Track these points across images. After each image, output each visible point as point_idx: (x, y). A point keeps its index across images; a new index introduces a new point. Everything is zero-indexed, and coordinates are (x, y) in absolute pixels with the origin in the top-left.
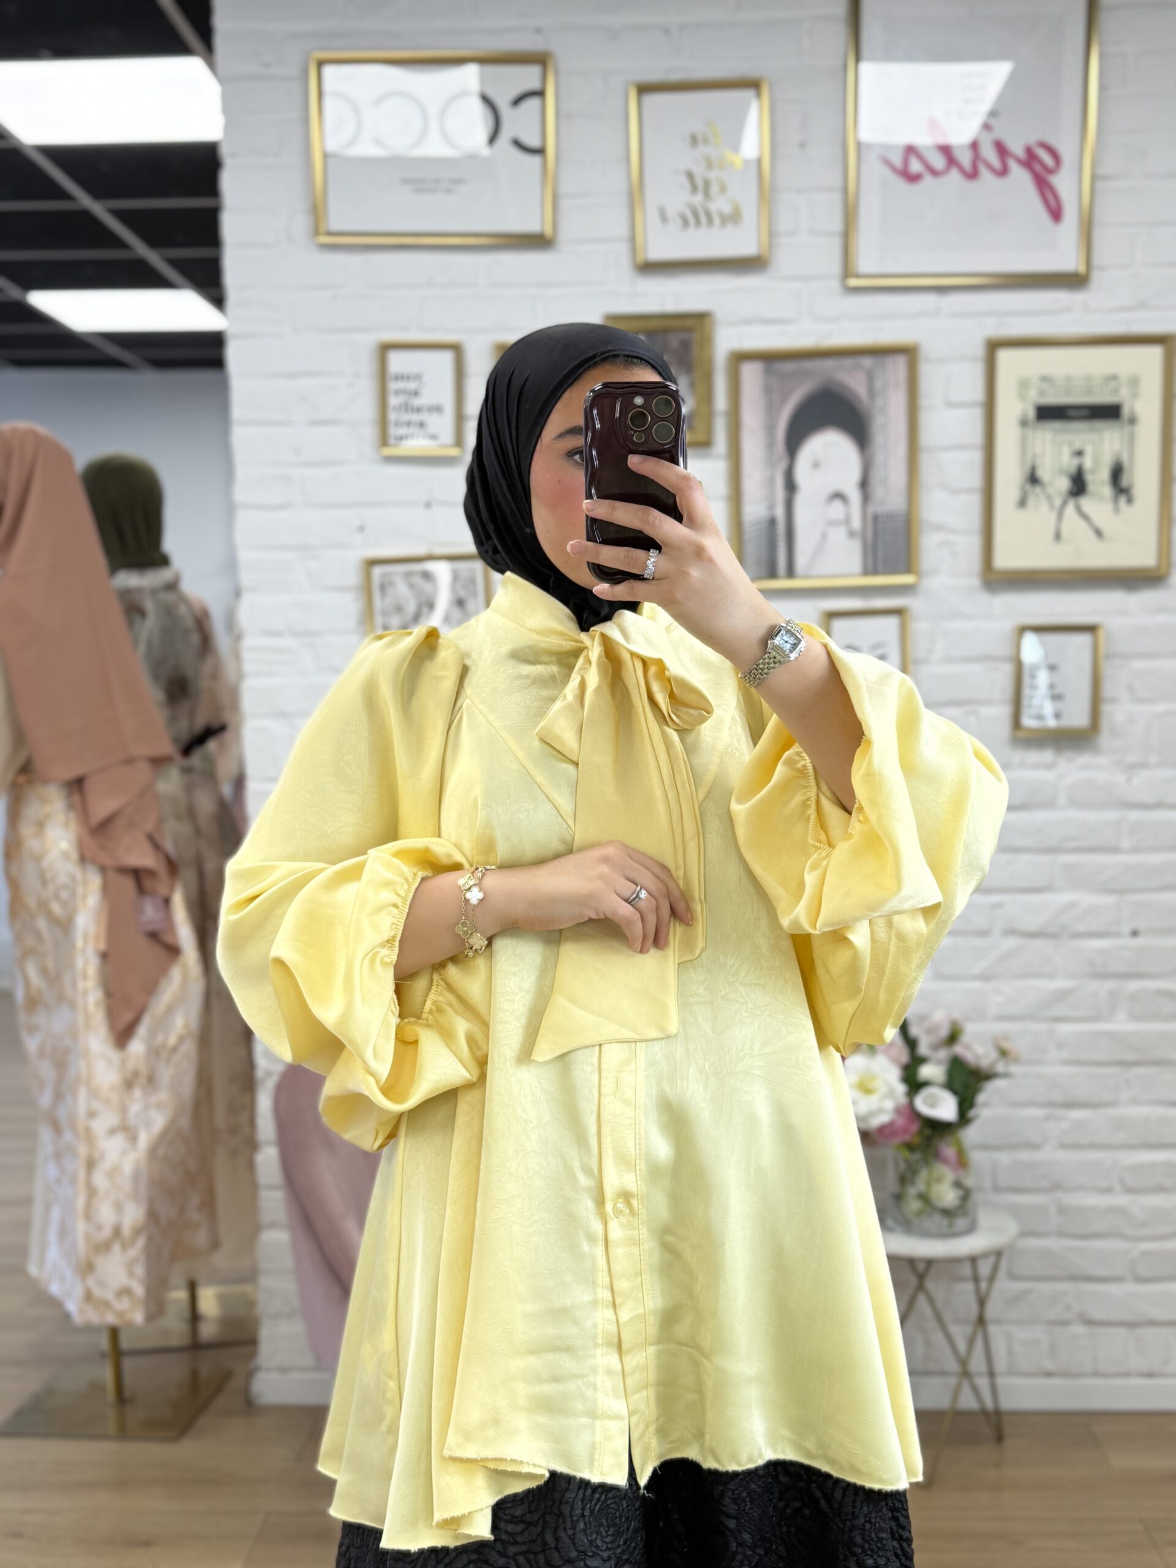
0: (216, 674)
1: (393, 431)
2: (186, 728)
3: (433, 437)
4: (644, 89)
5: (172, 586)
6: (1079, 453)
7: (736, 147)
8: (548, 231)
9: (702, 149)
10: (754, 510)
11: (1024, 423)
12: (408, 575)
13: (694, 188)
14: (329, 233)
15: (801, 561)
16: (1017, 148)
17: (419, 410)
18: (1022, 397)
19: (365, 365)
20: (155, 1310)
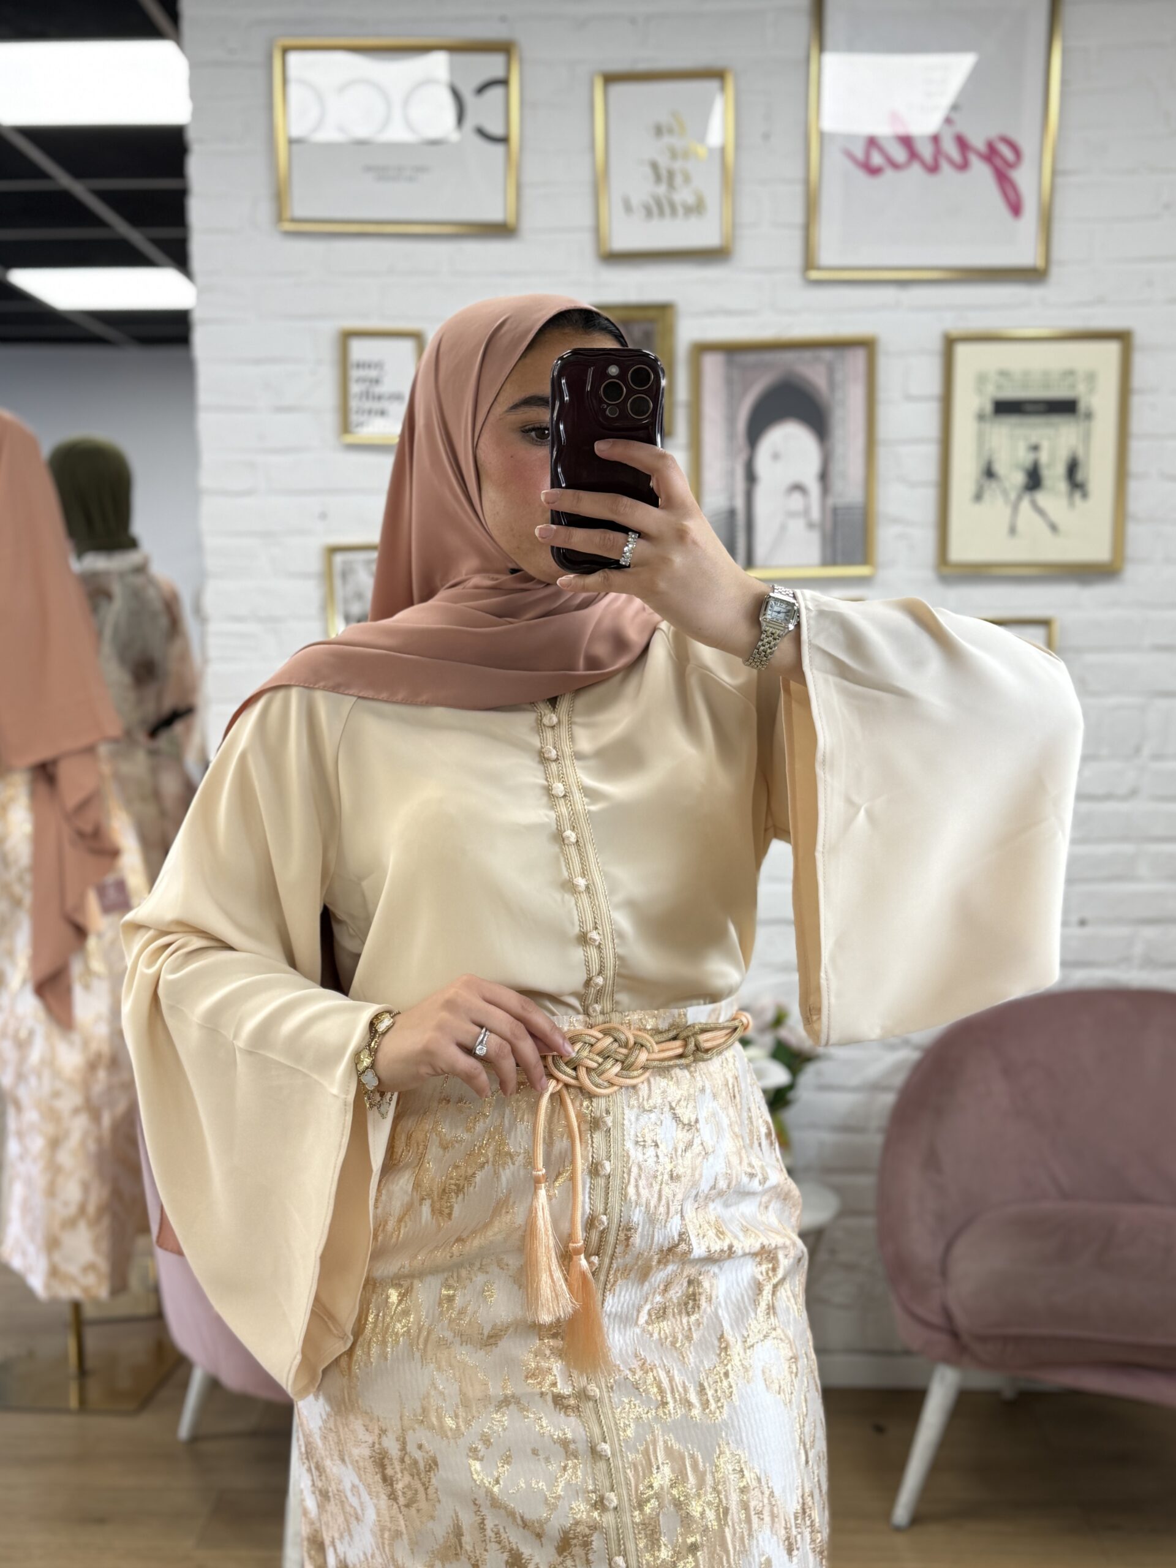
0: (185, 657)
1: (354, 418)
2: (151, 711)
4: (611, 79)
5: (141, 569)
6: (1035, 448)
7: (702, 137)
8: (511, 219)
9: (667, 140)
10: (715, 501)
11: (981, 417)
13: (658, 178)
14: (294, 220)
15: (761, 550)
16: (978, 142)
17: (380, 398)
18: (980, 391)
19: (327, 352)
20: (119, 1285)
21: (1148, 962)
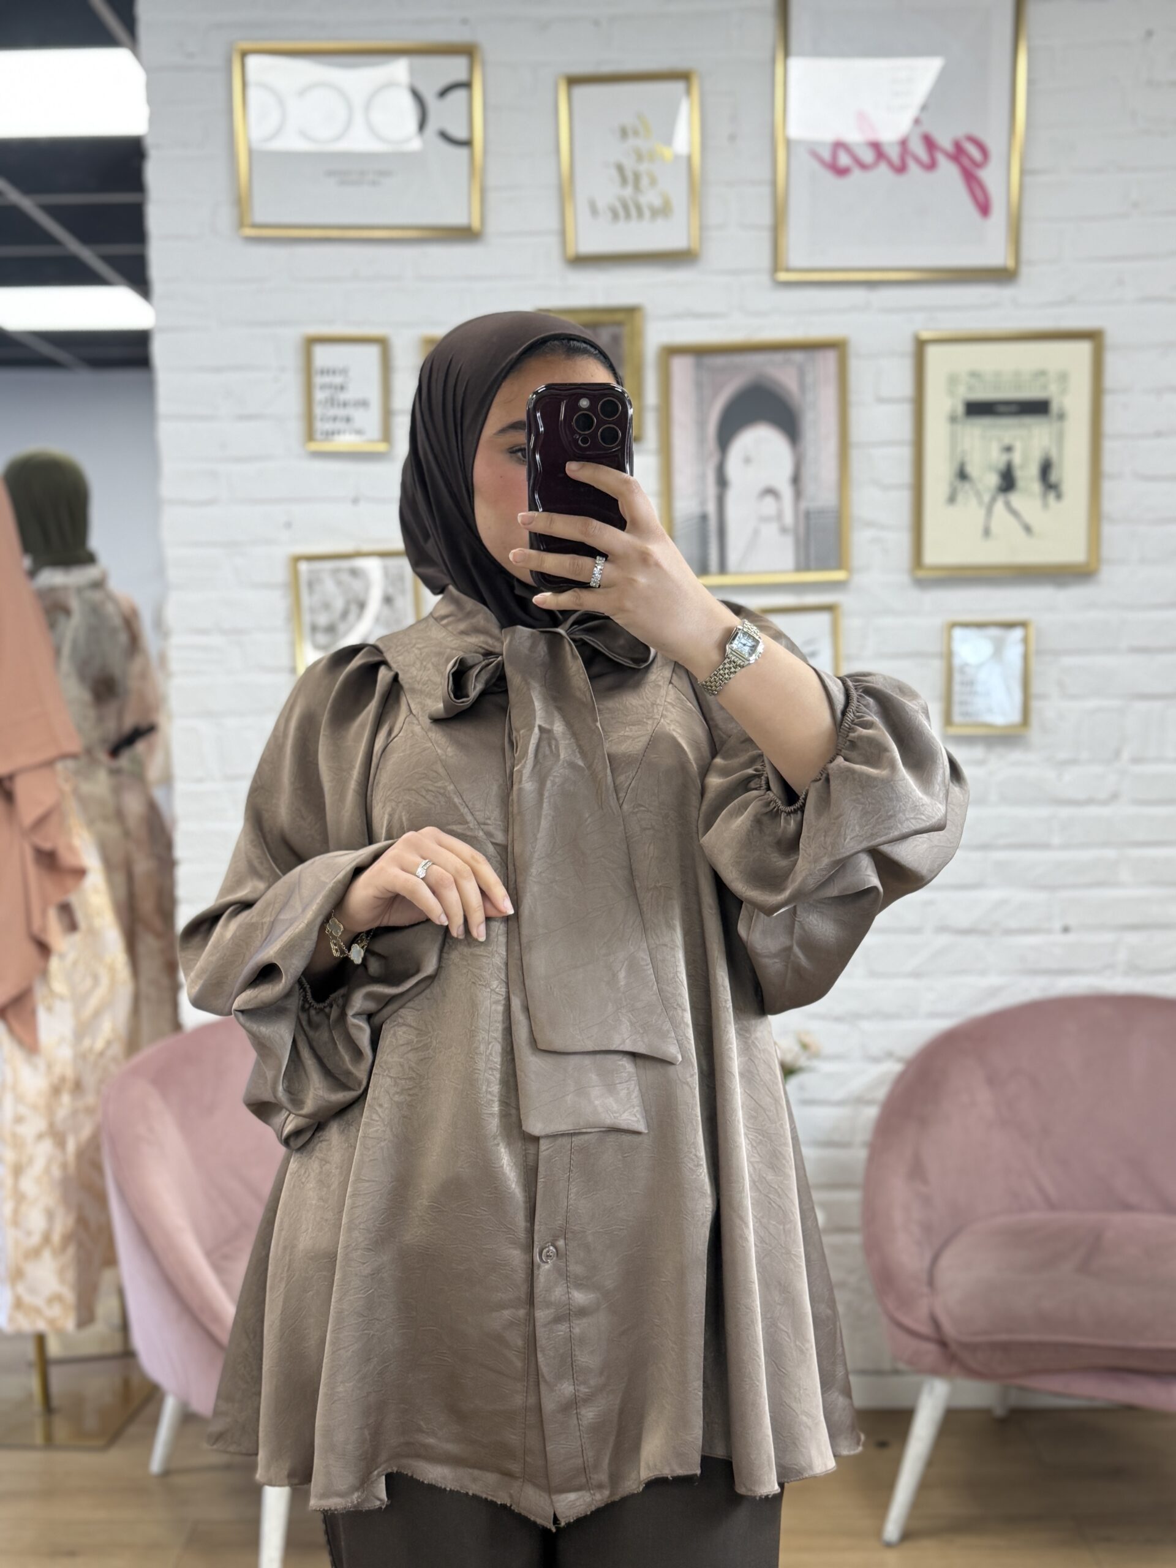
0: (144, 675)
1: (320, 426)
2: (112, 729)
3: (359, 432)
4: (574, 81)
5: (99, 584)
6: (1009, 449)
7: (668, 140)
8: (476, 224)
9: (632, 142)
10: (686, 506)
11: (953, 419)
12: (336, 571)
13: (624, 180)
15: (733, 557)
16: (945, 142)
17: (345, 404)
18: (951, 393)
19: (292, 359)
20: (86, 1315)
21: (1133, 969)
